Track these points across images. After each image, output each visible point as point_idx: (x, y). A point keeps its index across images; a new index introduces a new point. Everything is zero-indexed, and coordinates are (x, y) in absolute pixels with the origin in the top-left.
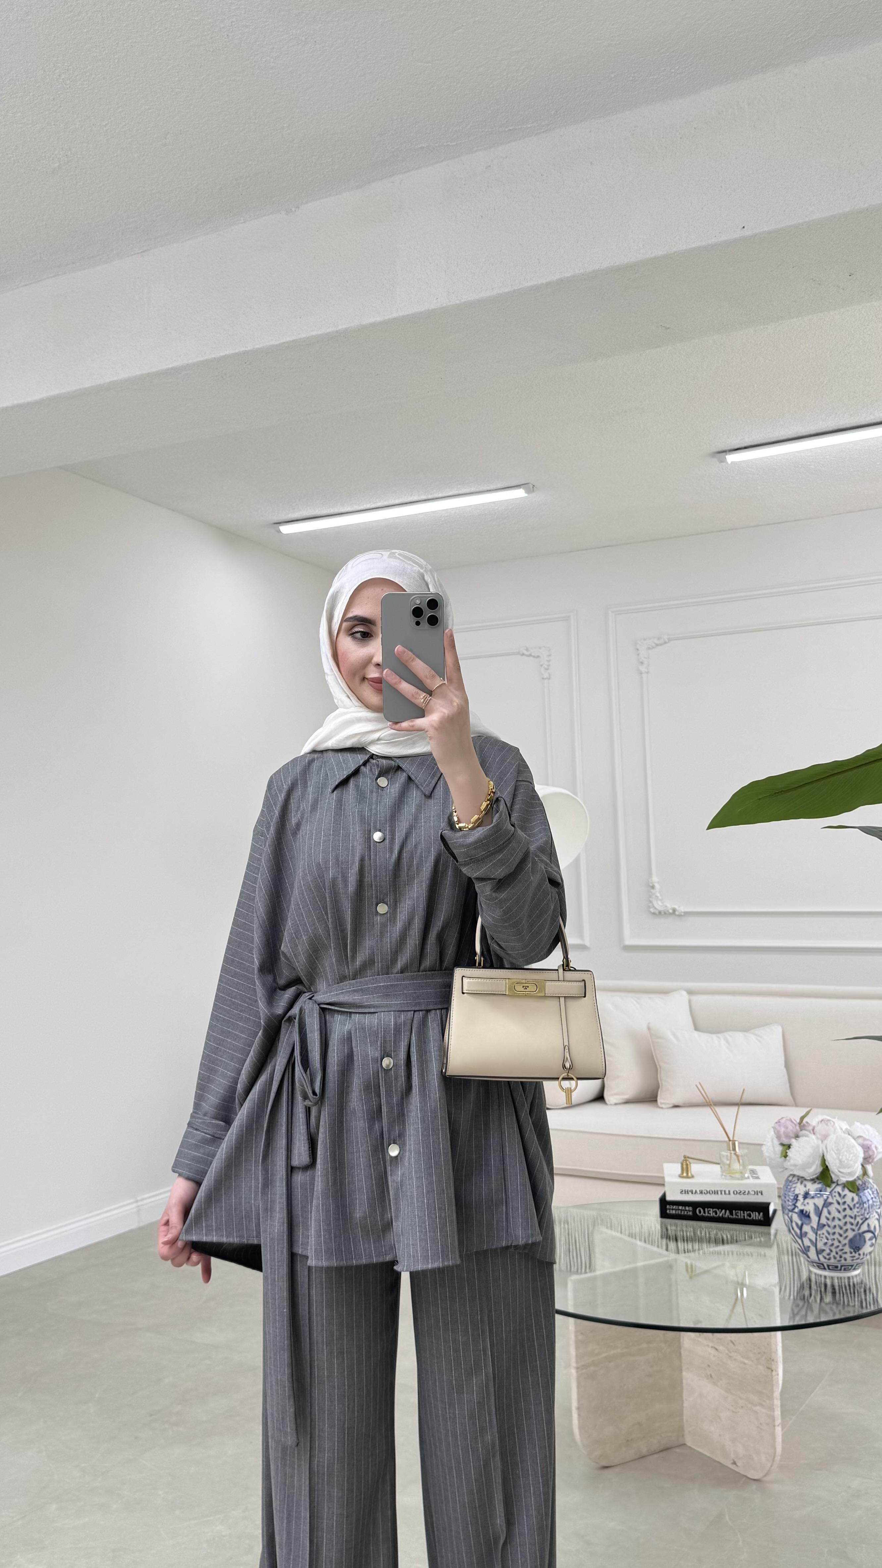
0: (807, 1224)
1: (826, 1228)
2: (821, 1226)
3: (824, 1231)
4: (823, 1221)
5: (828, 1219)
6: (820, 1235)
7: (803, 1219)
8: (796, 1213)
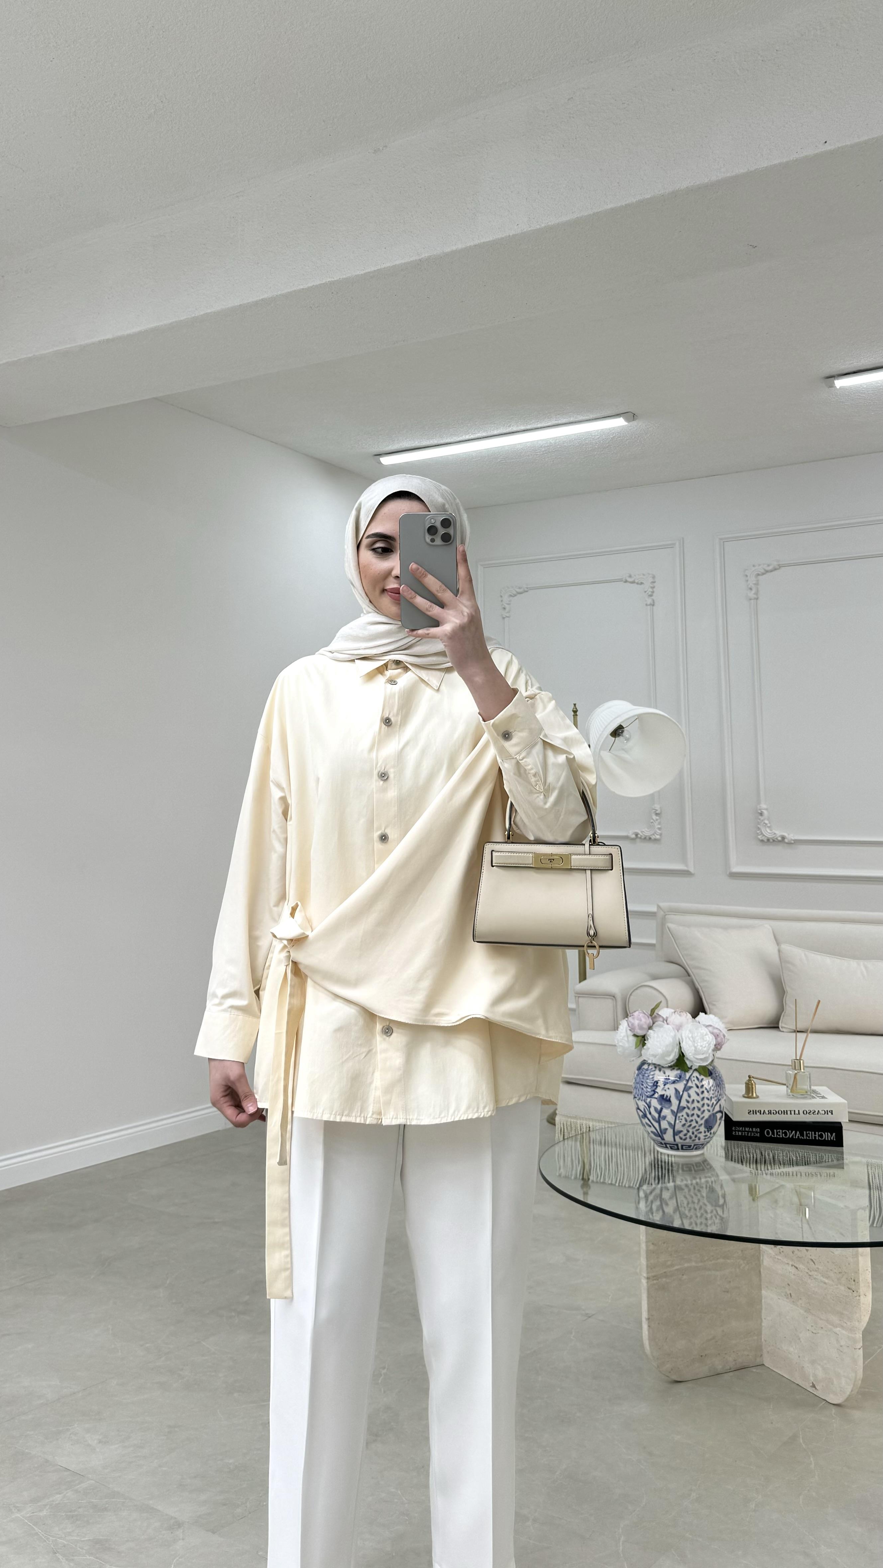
0: (667, 1108)
1: (686, 1110)
2: (680, 1109)
3: (684, 1113)
4: (684, 1103)
5: (688, 1102)
6: (679, 1117)
7: (663, 1103)
8: (656, 1098)
